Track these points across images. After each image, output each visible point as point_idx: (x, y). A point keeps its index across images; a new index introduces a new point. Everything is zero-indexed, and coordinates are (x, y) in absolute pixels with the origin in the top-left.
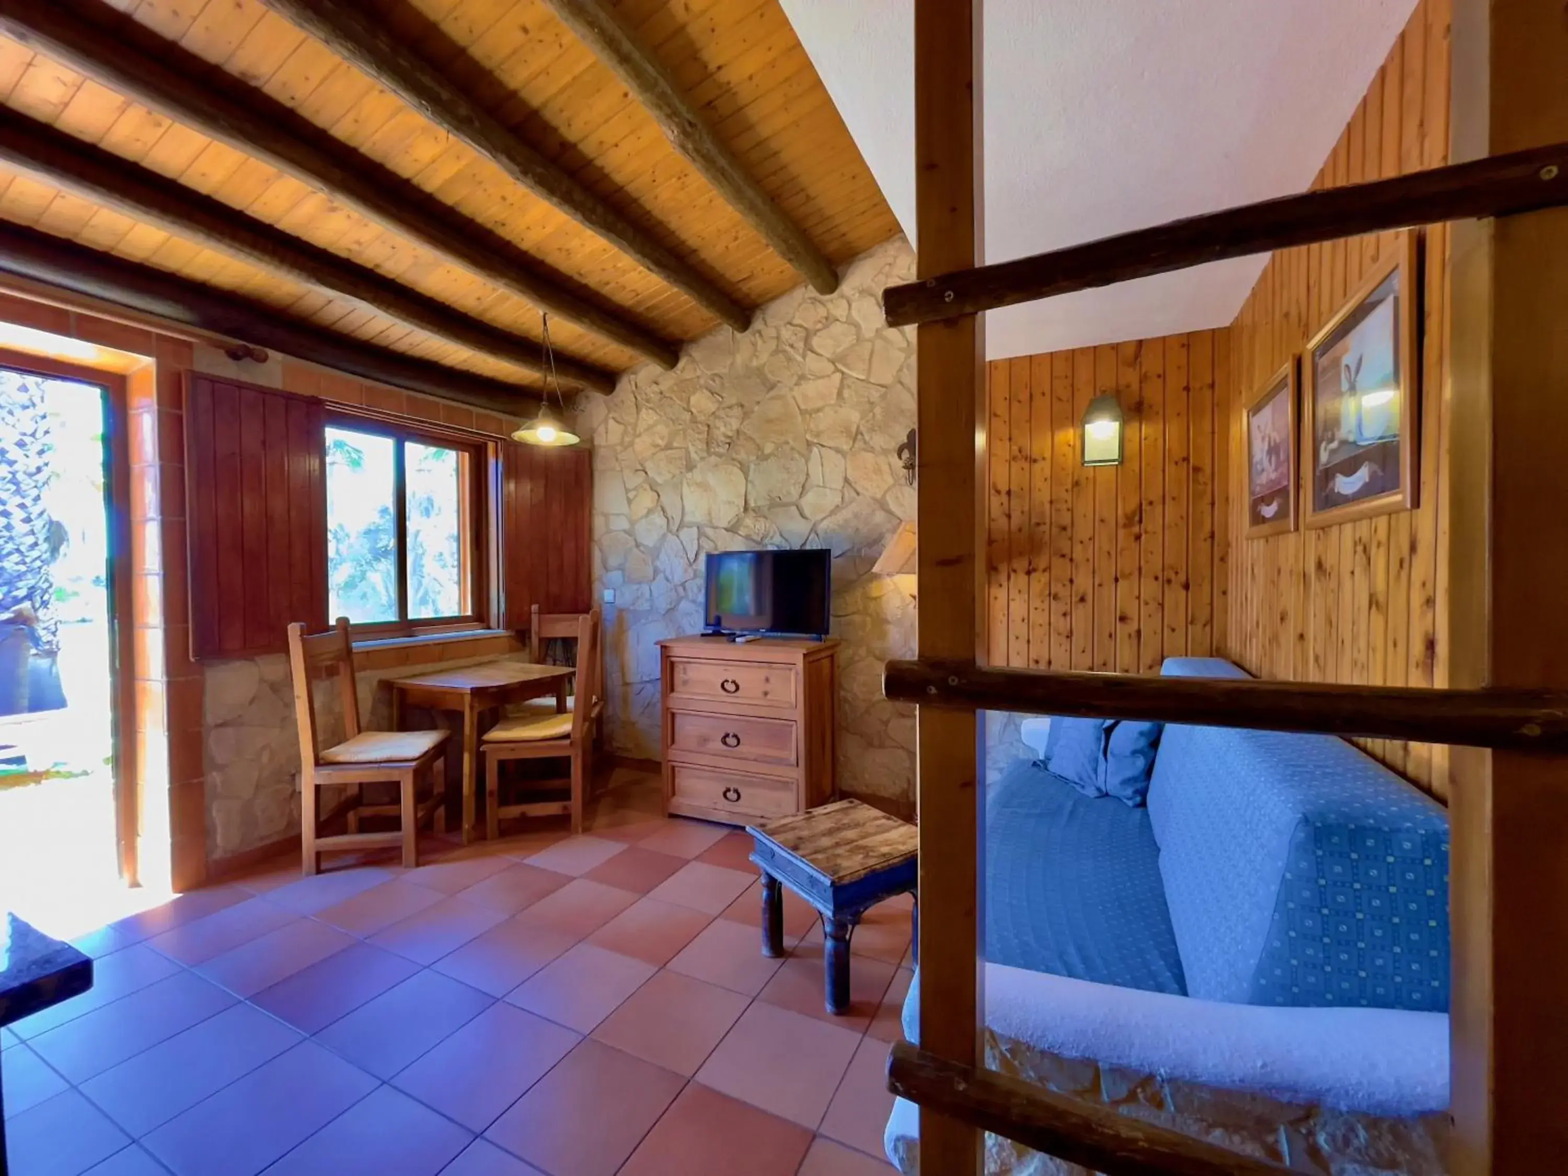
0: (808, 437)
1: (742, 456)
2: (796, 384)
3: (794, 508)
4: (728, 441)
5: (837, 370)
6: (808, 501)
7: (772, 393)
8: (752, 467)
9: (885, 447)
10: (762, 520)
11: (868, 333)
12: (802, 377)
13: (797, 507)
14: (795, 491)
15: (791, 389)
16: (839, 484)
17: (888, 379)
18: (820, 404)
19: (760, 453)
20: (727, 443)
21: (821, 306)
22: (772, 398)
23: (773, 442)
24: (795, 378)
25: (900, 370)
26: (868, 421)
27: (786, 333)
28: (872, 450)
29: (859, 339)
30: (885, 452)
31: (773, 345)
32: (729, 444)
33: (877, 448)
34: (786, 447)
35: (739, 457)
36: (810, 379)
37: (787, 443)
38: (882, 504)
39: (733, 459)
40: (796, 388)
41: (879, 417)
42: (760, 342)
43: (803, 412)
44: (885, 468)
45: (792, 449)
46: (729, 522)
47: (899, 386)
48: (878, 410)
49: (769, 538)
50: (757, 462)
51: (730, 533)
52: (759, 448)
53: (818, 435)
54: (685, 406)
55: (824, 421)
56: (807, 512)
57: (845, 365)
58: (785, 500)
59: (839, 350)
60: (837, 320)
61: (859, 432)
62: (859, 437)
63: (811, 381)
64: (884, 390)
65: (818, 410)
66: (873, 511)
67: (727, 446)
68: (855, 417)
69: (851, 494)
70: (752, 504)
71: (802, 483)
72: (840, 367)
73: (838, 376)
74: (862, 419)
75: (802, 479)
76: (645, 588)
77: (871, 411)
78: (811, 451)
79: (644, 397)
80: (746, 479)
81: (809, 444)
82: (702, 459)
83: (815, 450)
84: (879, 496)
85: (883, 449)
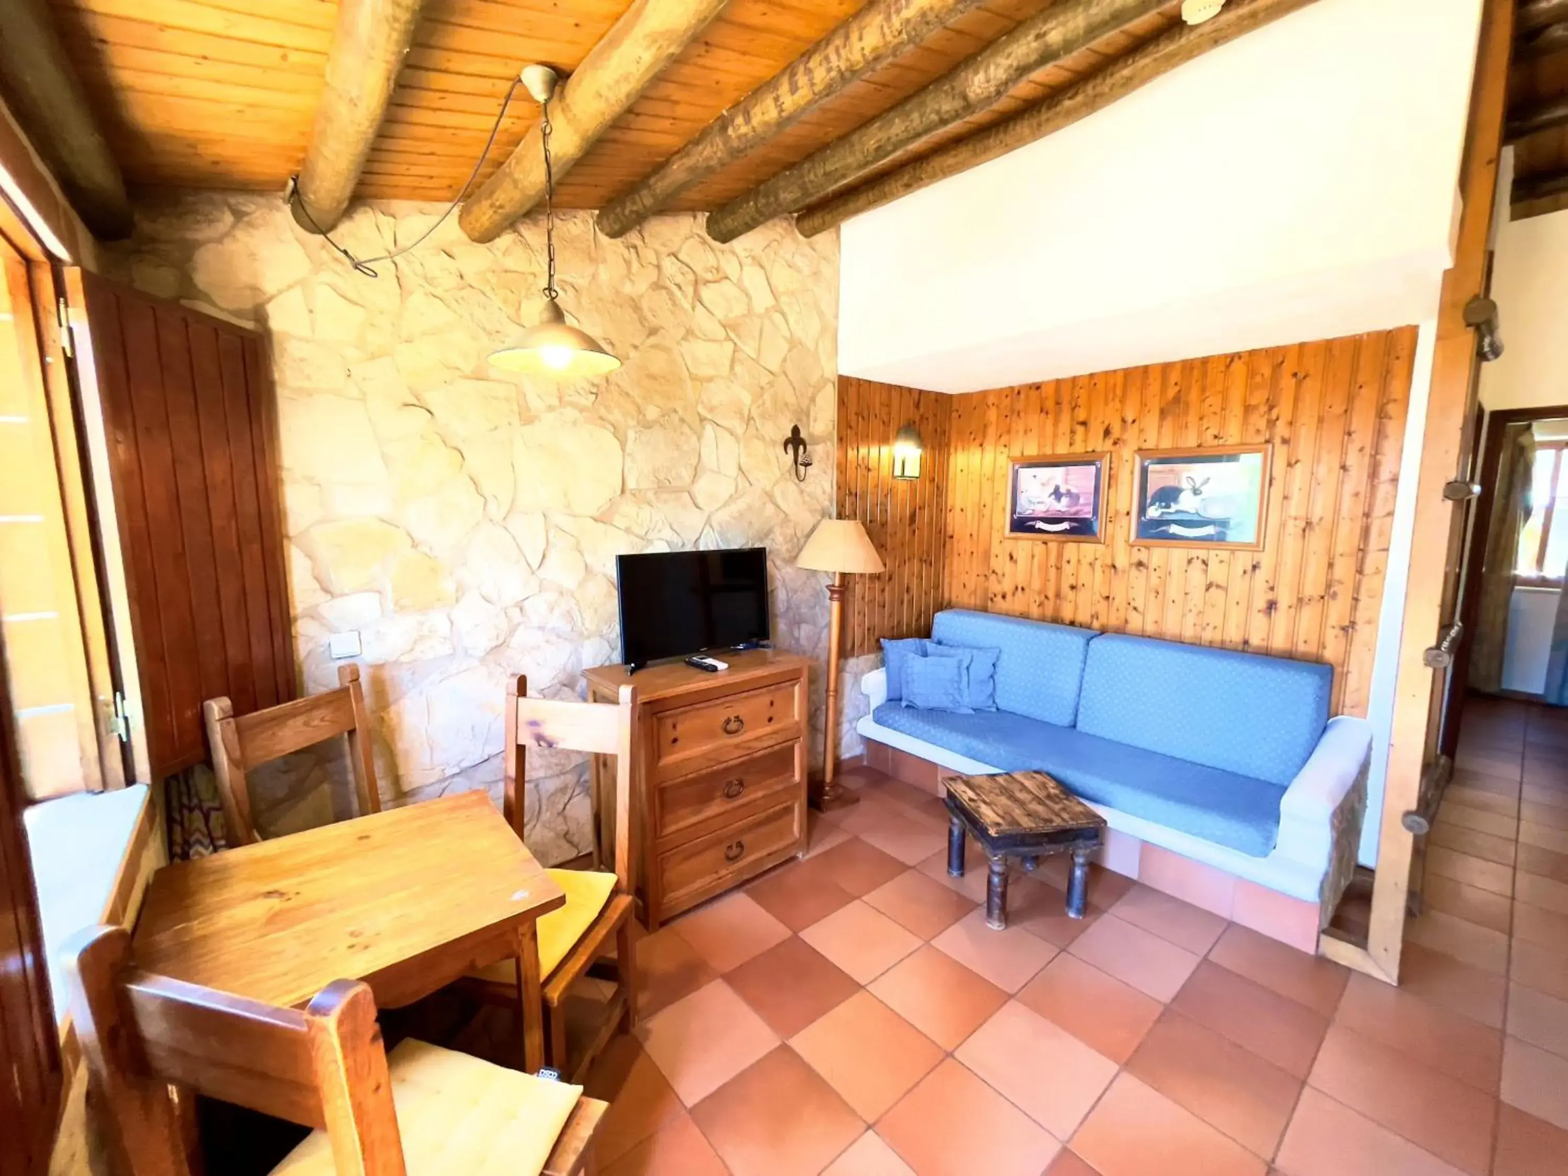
0: (701, 409)
1: (616, 416)
2: (684, 338)
3: (687, 494)
4: (594, 390)
5: (728, 338)
6: (703, 487)
7: (653, 340)
8: (631, 434)
9: (773, 438)
10: (647, 508)
11: (759, 308)
12: (689, 333)
13: (689, 493)
14: (686, 475)
15: (678, 343)
16: (733, 472)
17: (774, 366)
18: (711, 372)
19: (641, 417)
20: (592, 393)
21: (711, 253)
22: (653, 346)
23: (658, 407)
24: (682, 332)
25: (784, 360)
26: (759, 407)
27: (669, 265)
28: (761, 438)
29: (750, 312)
30: (774, 443)
31: (653, 275)
32: (597, 395)
33: (768, 438)
34: (675, 418)
35: (611, 417)
36: (699, 338)
37: (675, 411)
38: (770, 496)
39: (601, 418)
40: (683, 343)
41: (768, 404)
42: (635, 265)
43: (694, 378)
44: (774, 460)
45: (682, 420)
46: (599, 509)
47: (784, 377)
48: (767, 396)
49: (656, 530)
50: (638, 429)
51: (601, 525)
52: (639, 410)
53: (711, 409)
54: (512, 313)
55: (718, 394)
56: (700, 500)
57: (738, 336)
58: (675, 483)
59: (731, 315)
60: (727, 278)
61: (750, 418)
62: (752, 422)
63: (700, 341)
64: (772, 377)
65: (710, 379)
66: (764, 504)
67: (594, 396)
68: (746, 398)
69: (742, 483)
70: (631, 484)
71: (695, 464)
72: (732, 335)
73: (729, 347)
74: (753, 402)
75: (694, 461)
76: (438, 620)
77: (762, 396)
78: (704, 428)
79: (419, 269)
80: (623, 450)
81: (702, 419)
82: (551, 408)
83: (709, 428)
84: (768, 488)
85: (772, 440)
